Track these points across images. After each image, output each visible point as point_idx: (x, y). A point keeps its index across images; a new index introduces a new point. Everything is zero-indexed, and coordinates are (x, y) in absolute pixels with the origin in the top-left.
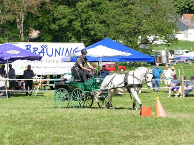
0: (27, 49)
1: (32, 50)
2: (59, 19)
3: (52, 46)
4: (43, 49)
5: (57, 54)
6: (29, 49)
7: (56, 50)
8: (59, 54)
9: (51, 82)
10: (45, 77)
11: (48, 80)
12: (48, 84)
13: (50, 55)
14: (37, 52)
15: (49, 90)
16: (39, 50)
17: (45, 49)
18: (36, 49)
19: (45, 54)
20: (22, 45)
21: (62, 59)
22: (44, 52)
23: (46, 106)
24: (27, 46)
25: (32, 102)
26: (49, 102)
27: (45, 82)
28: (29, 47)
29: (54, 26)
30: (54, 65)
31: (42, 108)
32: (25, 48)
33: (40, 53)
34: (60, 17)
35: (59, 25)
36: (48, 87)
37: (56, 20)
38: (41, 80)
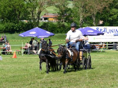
0: (97, 30)
1: (99, 30)
3: (109, 28)
4: (105, 30)
5: (111, 32)
7: (111, 30)
8: (112, 32)
9: (109, 46)
10: (106, 43)
11: (107, 44)
12: (107, 46)
13: (108, 32)
14: (102, 31)
15: (107, 49)
16: (103, 30)
17: (106, 30)
18: (101, 30)
20: (95, 28)
21: (114, 34)
22: (105, 31)
24: (97, 28)
25: (100, 55)
26: (108, 55)
27: (106, 46)
28: (98, 29)
30: (110, 37)
31: (105, 58)
32: (96, 29)
33: (103, 32)
34: (113, 14)
35: (113, 18)
36: (107, 48)
37: (111, 15)
38: (104, 45)
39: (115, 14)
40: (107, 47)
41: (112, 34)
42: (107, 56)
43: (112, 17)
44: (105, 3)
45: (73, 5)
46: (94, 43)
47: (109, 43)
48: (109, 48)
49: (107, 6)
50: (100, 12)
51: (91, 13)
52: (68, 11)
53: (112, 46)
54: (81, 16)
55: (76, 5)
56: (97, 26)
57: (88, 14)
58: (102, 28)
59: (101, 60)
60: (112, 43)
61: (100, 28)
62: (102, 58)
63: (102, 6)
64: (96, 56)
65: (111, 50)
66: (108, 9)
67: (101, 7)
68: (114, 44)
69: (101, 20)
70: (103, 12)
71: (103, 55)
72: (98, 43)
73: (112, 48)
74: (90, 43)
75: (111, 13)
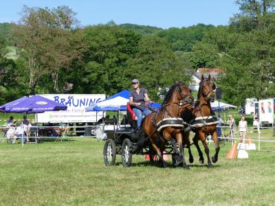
0: (56, 100)
1: (60, 101)
2: (89, 73)
4: (70, 100)
5: (82, 104)
6: (57, 100)
8: (84, 104)
9: (77, 129)
10: (71, 125)
11: (75, 127)
12: (75, 130)
13: (76, 104)
14: (64, 103)
15: (75, 136)
16: (67, 101)
17: (72, 100)
18: (63, 100)
19: (72, 104)
20: (51, 97)
21: (86, 109)
22: (70, 103)
24: (55, 97)
26: (72, 147)
27: (72, 129)
28: (57, 98)
29: (85, 80)
30: (80, 114)
32: (54, 100)
33: (67, 103)
34: (89, 71)
35: (89, 79)
36: (74, 134)
37: (86, 74)
38: (68, 127)
39: (93, 72)
40: (75, 132)
41: (83, 107)
42: (70, 149)
43: (88, 76)
44: (75, 51)
45: (17, 54)
47: (77, 124)
48: (78, 134)
49: (79, 57)
50: (65, 67)
51: (49, 69)
52: (7, 64)
53: (83, 129)
54: (32, 75)
55: (22, 55)
57: (46, 72)
58: (66, 97)
60: (84, 124)
61: (62, 96)
63: (69, 56)
64: (50, 148)
65: (82, 136)
66: (81, 62)
67: (67, 59)
68: (86, 126)
70: (71, 67)
71: (63, 147)
72: (58, 124)
73: (82, 134)
74: (43, 124)
75: (86, 69)
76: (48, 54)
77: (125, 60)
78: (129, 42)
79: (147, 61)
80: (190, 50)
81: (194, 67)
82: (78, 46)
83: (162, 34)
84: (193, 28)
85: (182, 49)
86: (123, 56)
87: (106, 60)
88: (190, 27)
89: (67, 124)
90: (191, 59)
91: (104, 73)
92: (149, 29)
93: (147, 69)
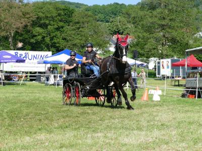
1: (19, 56)
2: (36, 36)
3: (31, 53)
5: (35, 59)
6: (17, 55)
7: (34, 56)
9: (30, 76)
10: (27, 73)
11: (29, 75)
13: (30, 59)
14: (22, 57)
15: (29, 81)
16: (24, 56)
17: (27, 55)
18: (21, 55)
19: (27, 58)
20: (13, 52)
21: (38, 62)
23: (28, 92)
25: (19, 89)
26: (29, 89)
27: (26, 76)
28: (17, 53)
29: (33, 41)
30: (33, 65)
31: (26, 93)
32: (14, 54)
33: (24, 58)
35: (36, 40)
38: (24, 75)
39: (39, 35)
41: (36, 61)
43: (35, 38)
44: (26, 19)
46: (11, 72)
47: (31, 73)
48: (31, 80)
49: (29, 24)
50: (19, 31)
51: (7, 32)
53: (35, 76)
56: (14, 50)
57: (4, 34)
58: (23, 52)
59: (21, 95)
60: (35, 73)
61: (20, 52)
62: (22, 93)
63: (22, 23)
64: (14, 90)
65: (34, 82)
66: (29, 28)
67: (20, 25)
68: (37, 74)
69: (21, 41)
70: (23, 31)
71: (24, 89)
72: (16, 72)
73: (34, 80)
74: (6, 72)
75: (34, 33)
76: (6, 21)
77: (62, 27)
78: (65, 14)
79: (79, 28)
80: (107, 22)
81: (111, 34)
82: (28, 16)
83: (88, 9)
84: (110, 5)
85: (102, 21)
86: (61, 24)
87: (49, 27)
88: (108, 5)
89: (23, 72)
90: (109, 28)
91: (47, 36)
92: (78, 5)
93: (78, 34)
